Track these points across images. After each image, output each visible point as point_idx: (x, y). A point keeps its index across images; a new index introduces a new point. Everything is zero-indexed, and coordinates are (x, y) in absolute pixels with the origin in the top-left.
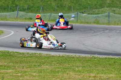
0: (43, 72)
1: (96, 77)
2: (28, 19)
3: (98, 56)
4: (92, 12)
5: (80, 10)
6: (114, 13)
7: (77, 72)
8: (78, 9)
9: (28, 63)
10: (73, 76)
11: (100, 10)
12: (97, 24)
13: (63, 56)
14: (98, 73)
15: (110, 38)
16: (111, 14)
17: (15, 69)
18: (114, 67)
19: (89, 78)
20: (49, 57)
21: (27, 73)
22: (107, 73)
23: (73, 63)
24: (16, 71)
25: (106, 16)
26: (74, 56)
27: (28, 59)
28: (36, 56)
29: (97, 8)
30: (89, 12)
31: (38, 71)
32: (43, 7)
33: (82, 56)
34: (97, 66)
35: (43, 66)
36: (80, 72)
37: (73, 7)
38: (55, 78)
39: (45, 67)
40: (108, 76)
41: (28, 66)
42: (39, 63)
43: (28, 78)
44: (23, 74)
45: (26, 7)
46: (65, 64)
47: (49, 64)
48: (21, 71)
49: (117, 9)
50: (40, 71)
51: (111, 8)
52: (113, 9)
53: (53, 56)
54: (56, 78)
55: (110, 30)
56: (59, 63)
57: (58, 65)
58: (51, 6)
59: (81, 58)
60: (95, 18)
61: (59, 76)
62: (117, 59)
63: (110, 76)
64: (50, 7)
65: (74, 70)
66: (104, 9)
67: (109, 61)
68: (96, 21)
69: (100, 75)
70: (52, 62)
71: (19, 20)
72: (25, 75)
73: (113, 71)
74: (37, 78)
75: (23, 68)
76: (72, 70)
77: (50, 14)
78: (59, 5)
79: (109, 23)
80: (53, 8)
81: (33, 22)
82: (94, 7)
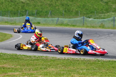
0: (48, 75)
2: (36, 23)
3: (102, 59)
4: (98, 17)
5: (86, 15)
7: (81, 75)
8: (84, 14)
9: (34, 66)
11: (106, 14)
12: (102, 28)
13: (68, 59)
14: (101, 76)
15: (115, 42)
17: (22, 72)
20: (55, 60)
21: (34, 76)
22: (110, 75)
23: (78, 65)
25: (112, 21)
26: (79, 59)
27: (35, 62)
28: (42, 59)
29: (103, 13)
30: (95, 17)
31: (43, 73)
32: (51, 12)
33: (86, 59)
34: (101, 69)
35: (48, 68)
36: (84, 74)
37: (80, 11)
39: (51, 69)
41: (34, 69)
42: (45, 66)
44: (29, 76)
45: (35, 12)
46: (70, 67)
47: (55, 67)
48: (27, 73)
50: (45, 74)
53: (58, 59)
55: (114, 34)
56: (64, 66)
57: (63, 67)
59: (86, 61)
60: (101, 23)
64: (58, 12)
65: (78, 73)
66: (110, 14)
67: (112, 64)
68: (101, 25)
70: (58, 64)
75: (30, 71)
76: (76, 72)
77: (57, 18)
78: (66, 9)
79: (114, 27)
80: (61, 12)
81: (41, 26)
82: (101, 12)
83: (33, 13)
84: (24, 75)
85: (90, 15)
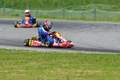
0: (30, 69)
1: (82, 73)
2: (15, 15)
3: (85, 52)
4: (78, 8)
5: (66, 7)
6: (101, 9)
7: (64, 68)
8: (64, 5)
9: (15, 60)
10: (60, 72)
11: (86, 6)
12: (83, 20)
13: (50, 53)
14: (85, 69)
15: (97, 34)
16: (97, 10)
17: (2, 66)
18: (101, 63)
19: (76, 74)
20: (36, 54)
21: (14, 70)
22: (94, 69)
23: (60, 59)
24: (3, 68)
25: (92, 12)
26: (61, 52)
27: (15, 55)
28: (22, 53)
29: (83, 4)
30: (75, 9)
31: (25, 68)
32: (29, 4)
33: (68, 52)
34: (83, 62)
35: (30, 62)
36: (67, 68)
37: (60, 3)
38: (42, 75)
39: (32, 63)
40: (95, 72)
41: (15, 63)
42: (26, 59)
43: (15, 75)
44: (10, 70)
45: (13, 4)
46: (52, 61)
47: (36, 61)
48: (8, 68)
49: (103, 5)
50: (27, 68)
51: (97, 4)
52: (99, 5)
53: (40, 53)
54: (44, 75)
55: (96, 26)
56: (46, 59)
57: (45, 61)
58: (38, 2)
59: (68, 54)
60: (82, 15)
61: (46, 72)
62: (103, 55)
63: (97, 72)
64: (36, 3)
65: (61, 67)
66: (90, 6)
67: (95, 57)
68: (82, 18)
69: (87, 71)
70: (39, 58)
71: (6, 17)
72: (12, 72)
73: (99, 67)
74: (24, 75)
75: (10, 65)
76: (59, 66)
77: (37, 10)
78: (45, 1)
79: (95, 19)
80: (40, 4)
81: (19, 18)
82: (81, 3)
83: (11, 4)
84: (4, 69)
85: (70, 6)
